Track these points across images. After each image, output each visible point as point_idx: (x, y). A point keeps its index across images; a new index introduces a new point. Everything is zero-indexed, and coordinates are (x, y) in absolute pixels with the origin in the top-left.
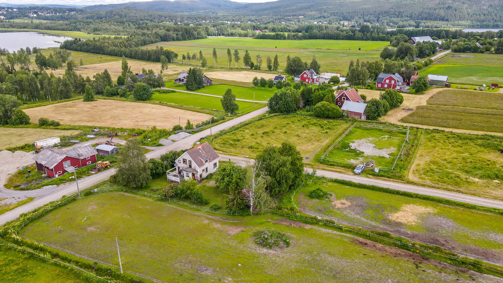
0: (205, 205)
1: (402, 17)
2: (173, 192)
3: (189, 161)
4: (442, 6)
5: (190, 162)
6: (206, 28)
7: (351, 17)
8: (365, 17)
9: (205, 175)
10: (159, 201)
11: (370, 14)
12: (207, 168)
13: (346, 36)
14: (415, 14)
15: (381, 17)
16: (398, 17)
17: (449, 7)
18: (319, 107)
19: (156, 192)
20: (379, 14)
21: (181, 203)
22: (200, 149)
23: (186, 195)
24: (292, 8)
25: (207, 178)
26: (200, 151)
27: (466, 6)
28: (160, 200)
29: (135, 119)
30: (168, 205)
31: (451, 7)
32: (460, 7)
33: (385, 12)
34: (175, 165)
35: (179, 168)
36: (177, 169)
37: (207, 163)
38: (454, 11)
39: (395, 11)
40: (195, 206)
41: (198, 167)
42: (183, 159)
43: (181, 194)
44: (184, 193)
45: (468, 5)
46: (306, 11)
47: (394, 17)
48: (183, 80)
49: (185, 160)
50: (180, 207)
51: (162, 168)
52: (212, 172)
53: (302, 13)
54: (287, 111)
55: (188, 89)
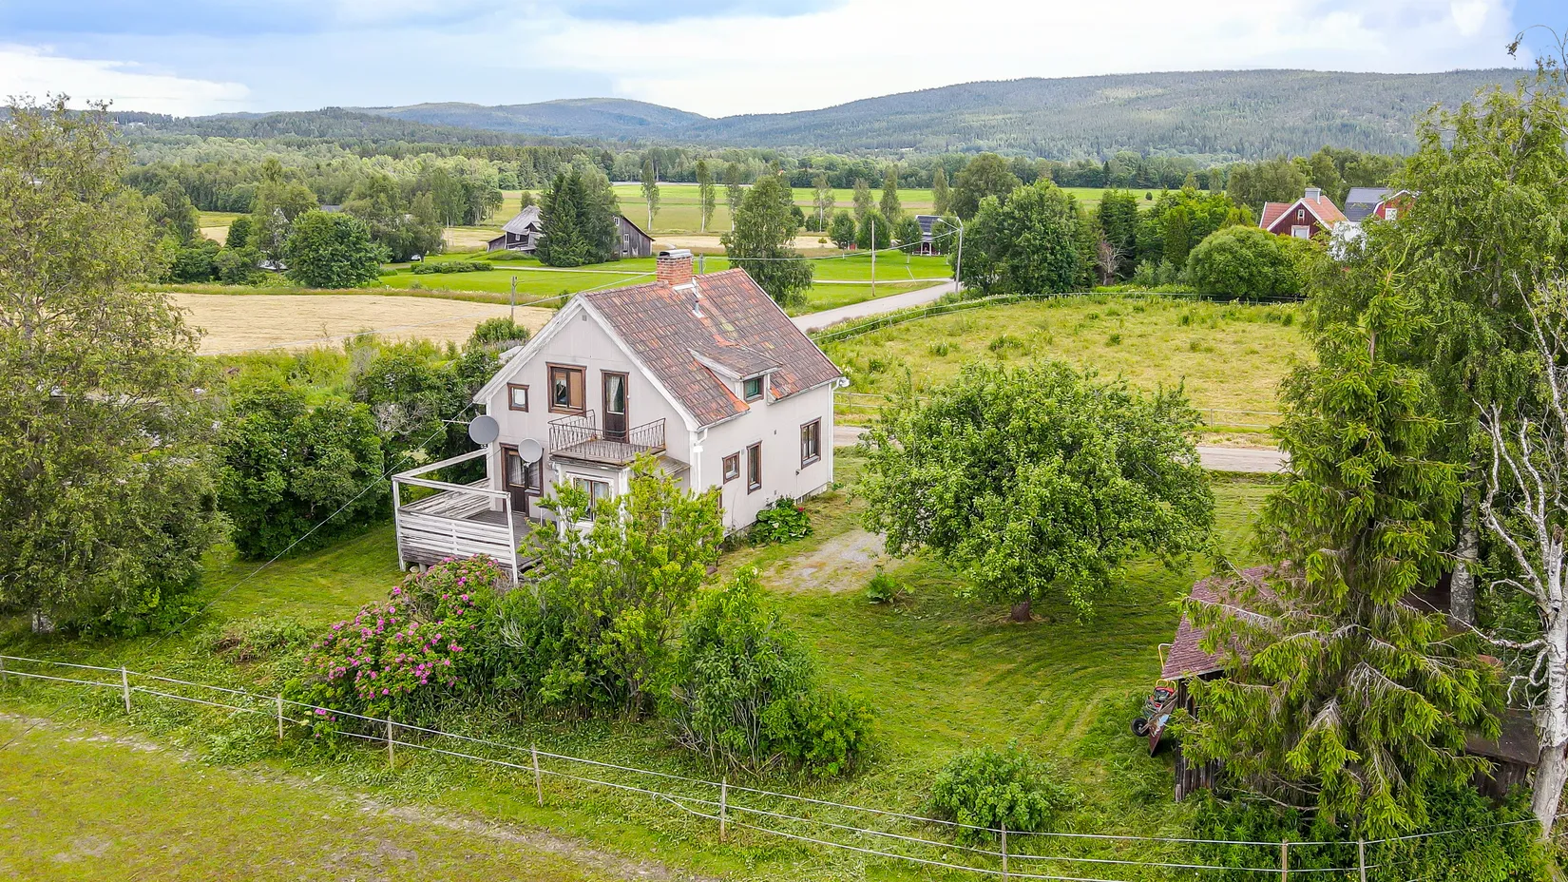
0: (847, 774)
1: (1215, 151)
2: (442, 648)
3: (607, 375)
4: (1324, 124)
5: (618, 386)
6: (603, 156)
7: (1060, 151)
8: (1105, 150)
9: (739, 510)
10: (272, 754)
11: (1117, 142)
12: (755, 451)
13: (1080, 176)
14: (1252, 144)
15: (1152, 150)
16: (1201, 152)
17: (1344, 126)
18: (1222, 249)
19: (252, 668)
20: (1146, 143)
21: (537, 763)
22: (692, 300)
23: (590, 665)
24: (876, 125)
25: (761, 532)
26: (699, 315)
27: (1391, 123)
28: (273, 750)
29: (270, 330)
30: (370, 806)
31: (1353, 127)
32: (1376, 128)
33: (1162, 139)
34: (476, 430)
35: (509, 453)
36: (494, 466)
37: (758, 406)
38: (1362, 137)
39: (1190, 135)
40: (722, 803)
41: (691, 424)
42: (554, 369)
43: (532, 664)
44: (569, 648)
45: (1399, 120)
46: (921, 134)
47: (1191, 152)
48: (524, 238)
49: (567, 371)
50: (526, 814)
51: (361, 457)
52: (795, 491)
53: (907, 137)
54: (1053, 284)
55: (549, 260)
